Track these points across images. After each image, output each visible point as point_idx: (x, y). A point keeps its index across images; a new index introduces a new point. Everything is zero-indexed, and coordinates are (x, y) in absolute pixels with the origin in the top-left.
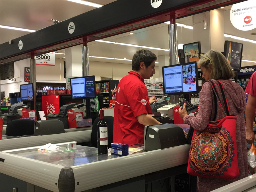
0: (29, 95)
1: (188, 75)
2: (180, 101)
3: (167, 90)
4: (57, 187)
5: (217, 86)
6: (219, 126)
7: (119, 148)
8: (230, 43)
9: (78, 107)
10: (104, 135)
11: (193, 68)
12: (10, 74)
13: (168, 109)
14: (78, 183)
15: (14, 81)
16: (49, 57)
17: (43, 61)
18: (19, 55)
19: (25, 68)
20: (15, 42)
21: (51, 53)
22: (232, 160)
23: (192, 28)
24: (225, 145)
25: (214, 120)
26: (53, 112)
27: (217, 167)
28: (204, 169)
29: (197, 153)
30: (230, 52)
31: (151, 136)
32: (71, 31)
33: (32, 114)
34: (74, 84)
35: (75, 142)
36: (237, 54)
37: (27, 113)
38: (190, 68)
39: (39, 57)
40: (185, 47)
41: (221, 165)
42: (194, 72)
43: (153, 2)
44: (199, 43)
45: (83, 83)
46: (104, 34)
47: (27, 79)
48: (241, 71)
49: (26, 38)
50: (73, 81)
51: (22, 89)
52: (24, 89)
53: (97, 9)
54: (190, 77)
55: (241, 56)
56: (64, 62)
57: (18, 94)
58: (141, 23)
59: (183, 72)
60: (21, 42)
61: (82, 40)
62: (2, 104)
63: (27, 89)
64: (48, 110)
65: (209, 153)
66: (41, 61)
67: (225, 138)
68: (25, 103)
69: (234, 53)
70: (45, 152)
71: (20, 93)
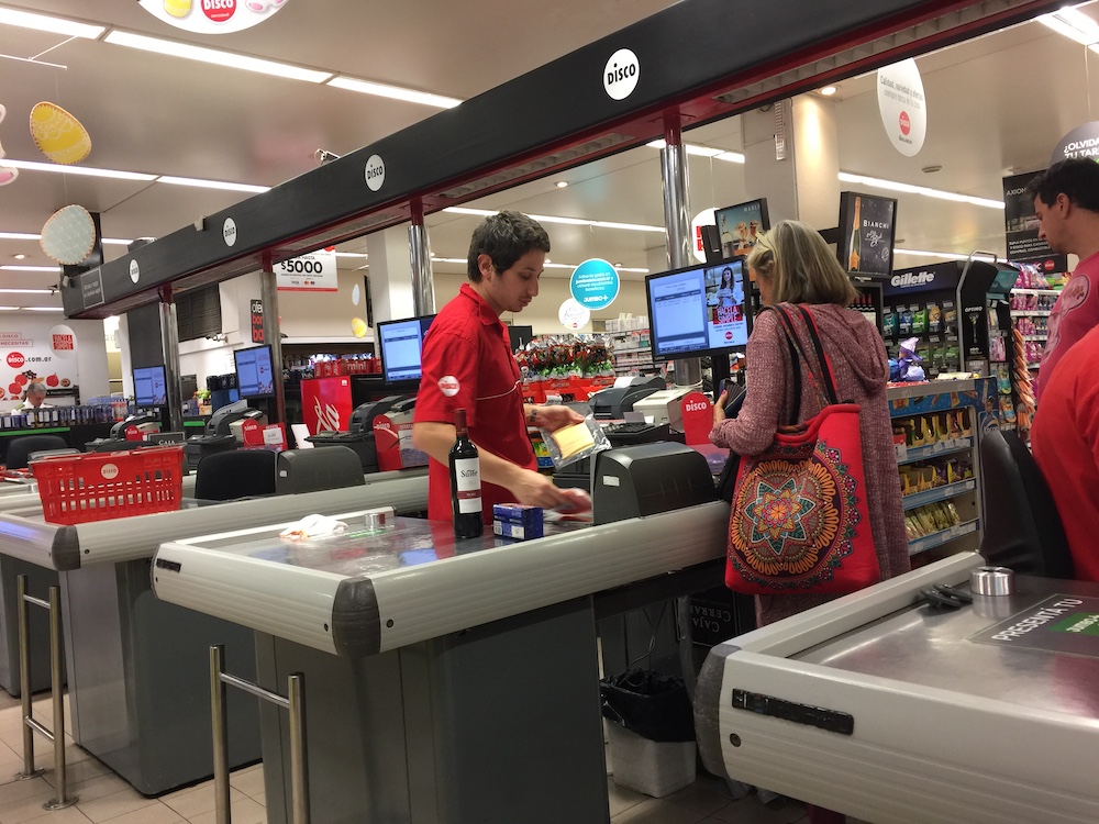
0: (260, 379)
1: (721, 298)
2: (705, 378)
3: (661, 345)
4: (329, 634)
5: (797, 321)
6: (809, 437)
7: (515, 518)
8: (858, 198)
9: (405, 409)
10: (471, 483)
11: (735, 276)
12: (210, 321)
13: (665, 402)
14: (390, 623)
15: (221, 343)
16: (318, 266)
17: (301, 279)
18: (229, 263)
19: (253, 302)
20: (213, 225)
21: (323, 251)
22: (853, 534)
23: (739, 158)
24: (830, 491)
25: (794, 421)
26: (333, 428)
27: (812, 558)
28: (773, 569)
29: (750, 524)
30: (856, 226)
31: (611, 481)
32: (375, 183)
33: (273, 435)
34: (391, 340)
35: (390, 509)
36: (878, 231)
37: (259, 433)
38: (728, 277)
39: (290, 268)
40: (721, 216)
41: (823, 552)
42: (738, 287)
43: (610, 83)
44: (761, 203)
45: (416, 337)
46: (471, 186)
47: (258, 335)
48: (896, 281)
49: (244, 211)
50: (387, 332)
51: (241, 364)
52: (247, 363)
53: (445, 115)
54: (727, 304)
55: (890, 237)
56: (366, 278)
57: (233, 379)
58: (578, 149)
59: (707, 289)
60: (230, 224)
61: (409, 208)
62: (186, 411)
63: (254, 362)
64: (321, 421)
65: (785, 521)
66: (296, 279)
67: (828, 472)
68: (254, 402)
69: (869, 229)
70: (301, 540)
71: (236, 376)
